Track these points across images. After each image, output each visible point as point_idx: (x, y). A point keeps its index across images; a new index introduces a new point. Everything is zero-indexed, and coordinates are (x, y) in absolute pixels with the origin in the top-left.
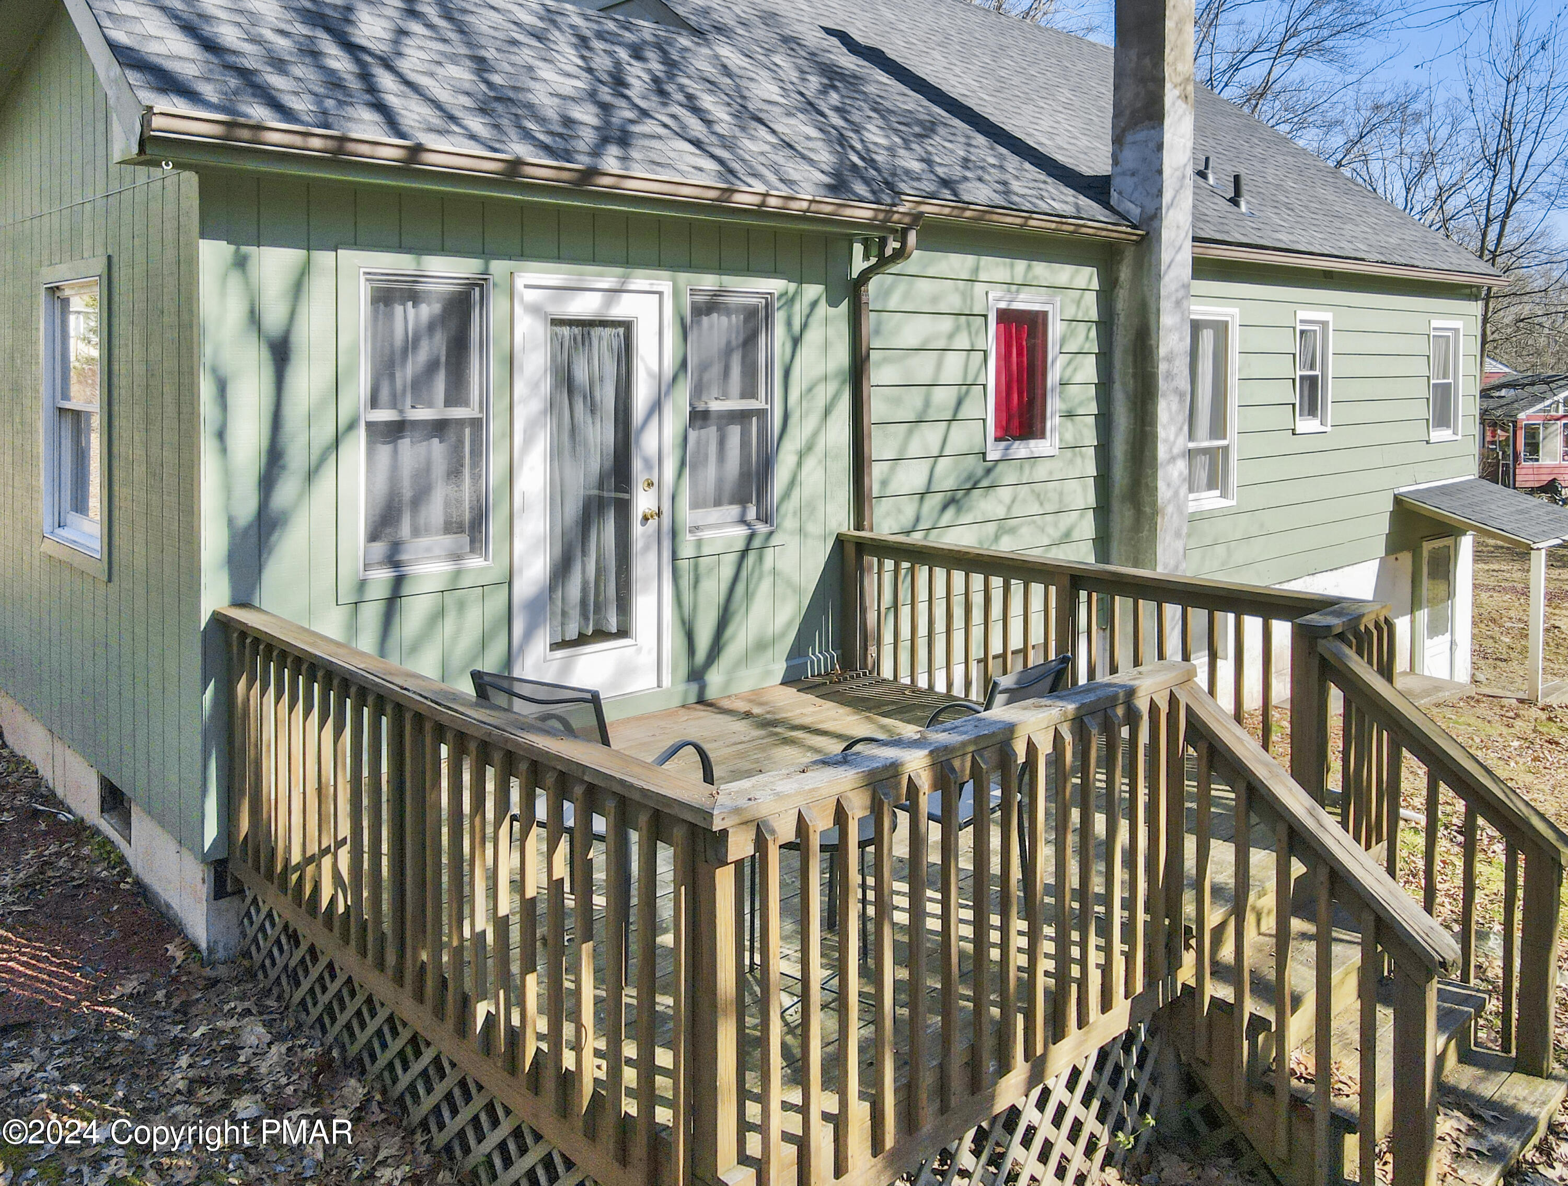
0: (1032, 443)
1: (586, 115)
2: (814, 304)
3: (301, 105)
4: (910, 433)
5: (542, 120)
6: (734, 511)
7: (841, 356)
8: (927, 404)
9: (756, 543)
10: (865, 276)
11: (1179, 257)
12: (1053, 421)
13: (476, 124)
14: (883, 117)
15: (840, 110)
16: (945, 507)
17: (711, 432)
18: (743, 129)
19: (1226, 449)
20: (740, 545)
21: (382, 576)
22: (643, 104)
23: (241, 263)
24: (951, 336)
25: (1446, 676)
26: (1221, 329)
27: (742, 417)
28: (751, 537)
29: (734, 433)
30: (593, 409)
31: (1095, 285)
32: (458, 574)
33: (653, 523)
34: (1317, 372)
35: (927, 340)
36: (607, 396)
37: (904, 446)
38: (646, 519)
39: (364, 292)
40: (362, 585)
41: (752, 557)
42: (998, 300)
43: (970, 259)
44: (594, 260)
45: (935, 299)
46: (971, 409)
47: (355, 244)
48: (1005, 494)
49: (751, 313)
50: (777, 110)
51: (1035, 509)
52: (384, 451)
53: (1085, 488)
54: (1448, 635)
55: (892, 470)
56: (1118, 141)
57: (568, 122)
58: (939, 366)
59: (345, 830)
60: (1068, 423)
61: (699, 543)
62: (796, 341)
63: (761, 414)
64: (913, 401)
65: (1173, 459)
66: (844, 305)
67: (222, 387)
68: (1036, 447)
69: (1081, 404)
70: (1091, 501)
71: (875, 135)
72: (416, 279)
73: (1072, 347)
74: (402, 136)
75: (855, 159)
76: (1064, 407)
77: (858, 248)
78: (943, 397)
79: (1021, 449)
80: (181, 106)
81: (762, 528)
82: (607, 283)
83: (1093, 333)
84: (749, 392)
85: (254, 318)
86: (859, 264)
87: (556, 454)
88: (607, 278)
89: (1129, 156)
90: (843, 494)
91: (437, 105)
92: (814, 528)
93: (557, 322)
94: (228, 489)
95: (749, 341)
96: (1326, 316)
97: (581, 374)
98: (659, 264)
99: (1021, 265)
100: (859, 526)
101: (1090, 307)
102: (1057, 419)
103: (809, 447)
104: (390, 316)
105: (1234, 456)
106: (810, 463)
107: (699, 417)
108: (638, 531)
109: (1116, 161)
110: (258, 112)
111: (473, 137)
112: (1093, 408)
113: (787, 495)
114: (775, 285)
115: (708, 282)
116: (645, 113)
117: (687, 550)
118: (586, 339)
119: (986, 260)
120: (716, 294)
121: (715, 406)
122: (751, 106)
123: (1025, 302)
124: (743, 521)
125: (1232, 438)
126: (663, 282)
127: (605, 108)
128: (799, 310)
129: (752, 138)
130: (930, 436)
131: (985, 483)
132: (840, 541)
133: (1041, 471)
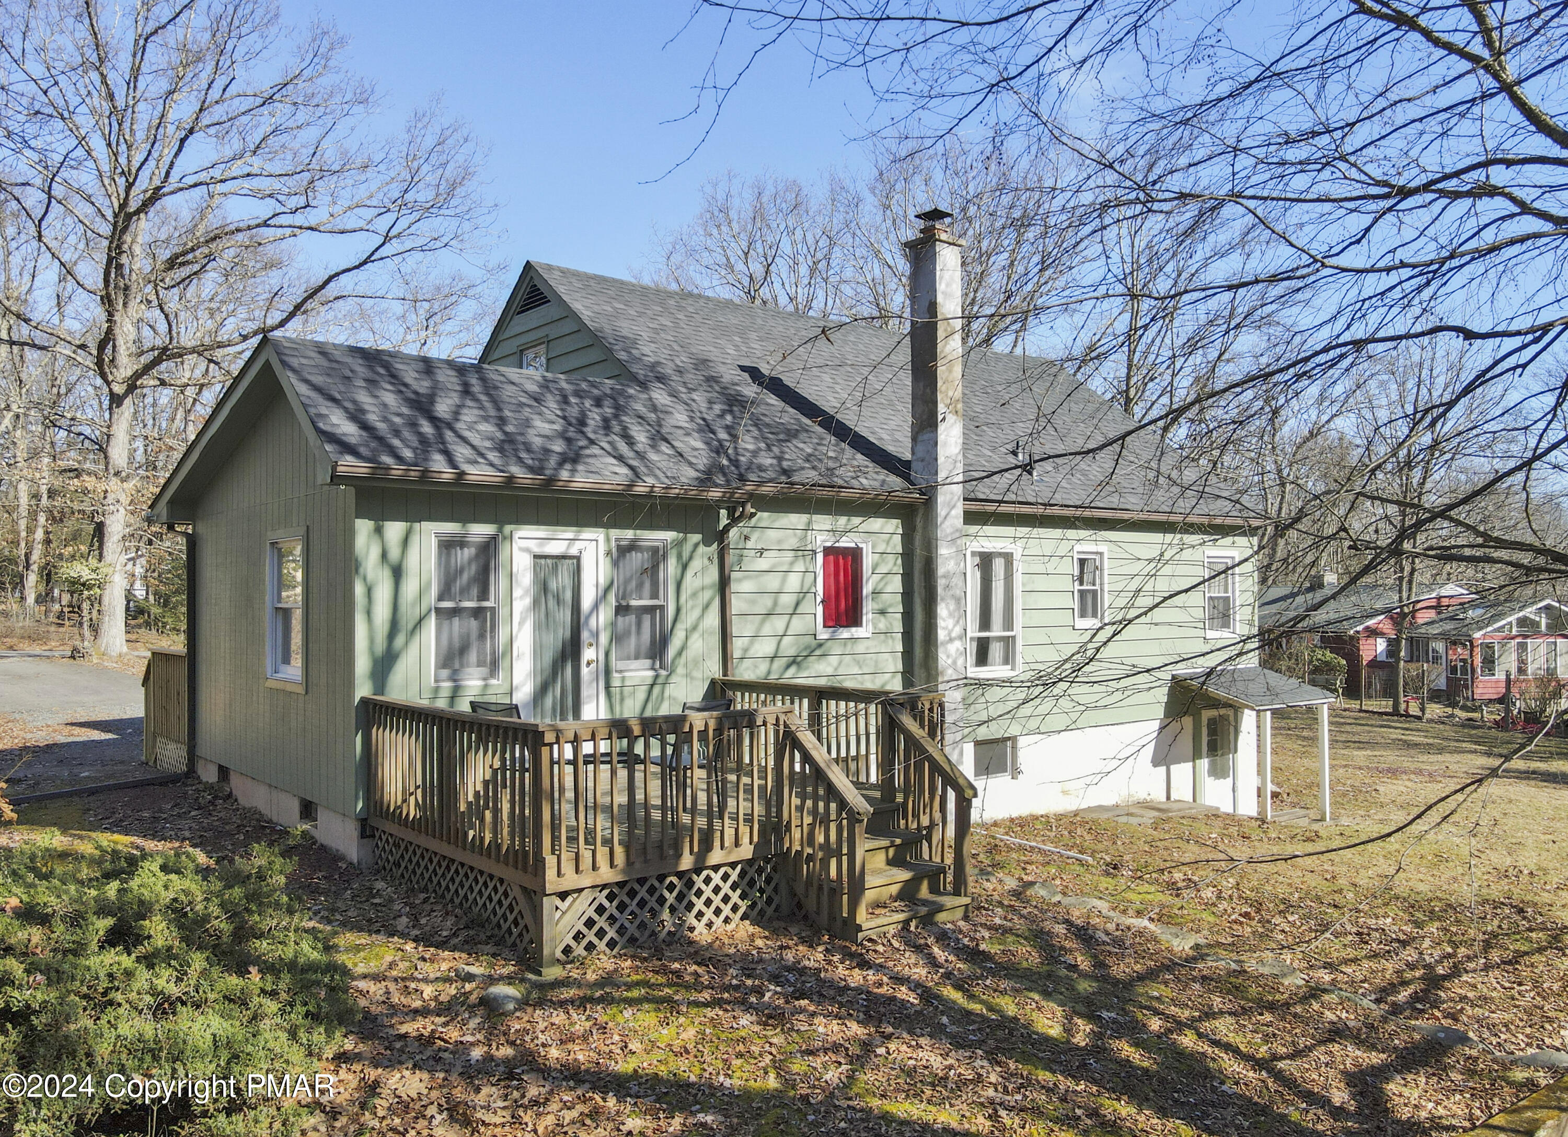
0: (854, 629)
1: (558, 447)
2: (696, 545)
3: (408, 454)
4: (763, 622)
5: (529, 450)
6: (648, 662)
7: (713, 575)
8: (775, 604)
9: (660, 681)
10: (727, 529)
11: (953, 512)
12: (868, 616)
13: (493, 456)
14: (760, 430)
15: (728, 429)
16: (788, 666)
17: (632, 618)
18: (653, 447)
19: (1014, 637)
20: (650, 681)
21: (447, 685)
22: (592, 436)
23: (379, 531)
24: (792, 563)
25: (1231, 811)
26: (1008, 558)
27: (651, 610)
28: (657, 677)
29: (647, 620)
30: (559, 601)
31: (900, 531)
32: (486, 686)
33: (593, 665)
34: (1097, 587)
35: (775, 565)
36: (568, 595)
37: (759, 629)
38: (589, 664)
39: (434, 542)
40: (437, 690)
41: (656, 690)
42: (822, 540)
43: (804, 518)
44: (557, 524)
45: (779, 542)
46: (805, 607)
47: (430, 519)
48: (834, 660)
49: (655, 551)
50: (680, 432)
51: (856, 670)
52: (446, 623)
53: (895, 659)
54: (1230, 780)
55: (752, 643)
56: (914, 439)
57: (547, 451)
58: (784, 581)
59: (419, 782)
60: (882, 618)
61: (623, 679)
62: (685, 567)
63: (662, 608)
64: (765, 603)
65: (951, 640)
66: (715, 545)
67: (369, 591)
68: (855, 632)
69: (891, 606)
70: (900, 667)
71: (747, 443)
72: (465, 536)
73: (883, 569)
74: (455, 467)
75: (725, 462)
76: (876, 606)
77: (723, 512)
78: (787, 600)
79: (845, 633)
80: (349, 459)
81: (663, 673)
82: (570, 535)
83: (899, 561)
84: (655, 595)
85: (384, 555)
86: (724, 521)
87: (538, 627)
88: (569, 533)
89: (920, 448)
90: (716, 656)
91: (473, 447)
92: (697, 674)
93: (536, 557)
94: (372, 640)
95: (655, 568)
96: (1103, 548)
97: (553, 585)
98: (597, 524)
99: (843, 520)
100: (725, 675)
101: (897, 544)
102: (870, 616)
103: (695, 628)
104: (448, 555)
105: (1019, 643)
106: (695, 637)
107: (622, 609)
108: (585, 671)
109: (913, 453)
110: (387, 460)
111: (492, 465)
112: (900, 609)
113: (679, 654)
114: (669, 536)
115: (629, 534)
116: (592, 442)
117: (616, 682)
118: (555, 568)
119: (816, 517)
120: (635, 540)
121: (634, 603)
122: (663, 431)
123: (846, 542)
124: (653, 669)
125: (1018, 630)
126: (598, 534)
127: (569, 441)
128: (687, 549)
129: (658, 451)
130: (779, 624)
131: (818, 652)
132: (713, 682)
133: (860, 648)
